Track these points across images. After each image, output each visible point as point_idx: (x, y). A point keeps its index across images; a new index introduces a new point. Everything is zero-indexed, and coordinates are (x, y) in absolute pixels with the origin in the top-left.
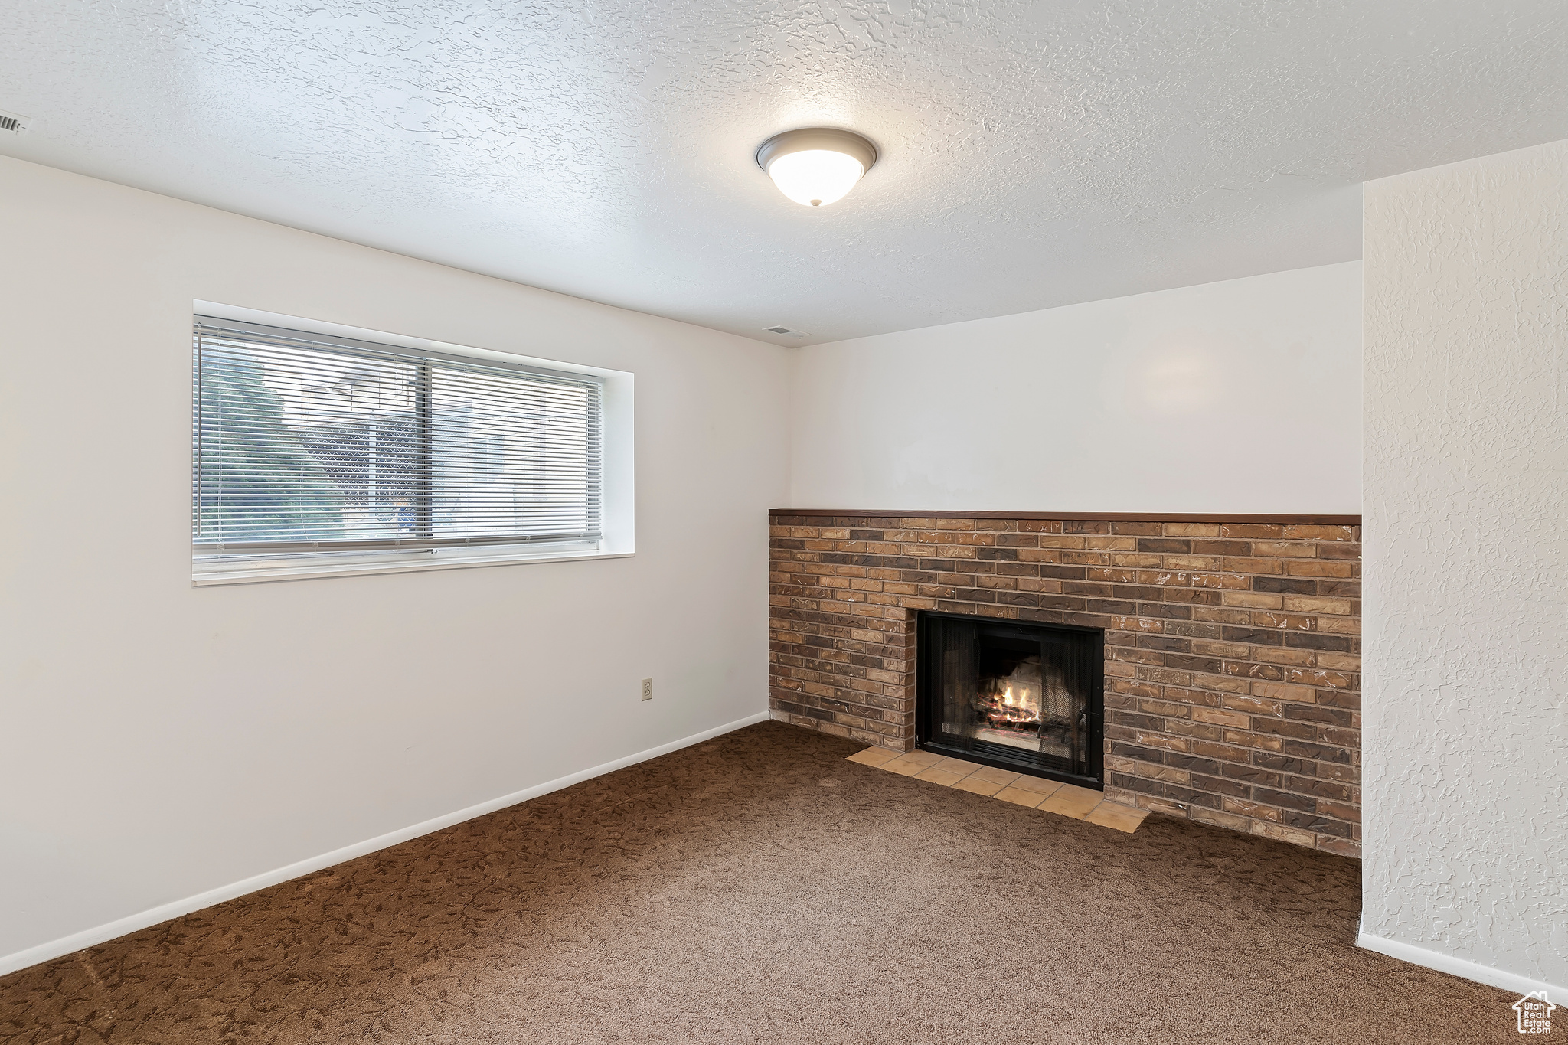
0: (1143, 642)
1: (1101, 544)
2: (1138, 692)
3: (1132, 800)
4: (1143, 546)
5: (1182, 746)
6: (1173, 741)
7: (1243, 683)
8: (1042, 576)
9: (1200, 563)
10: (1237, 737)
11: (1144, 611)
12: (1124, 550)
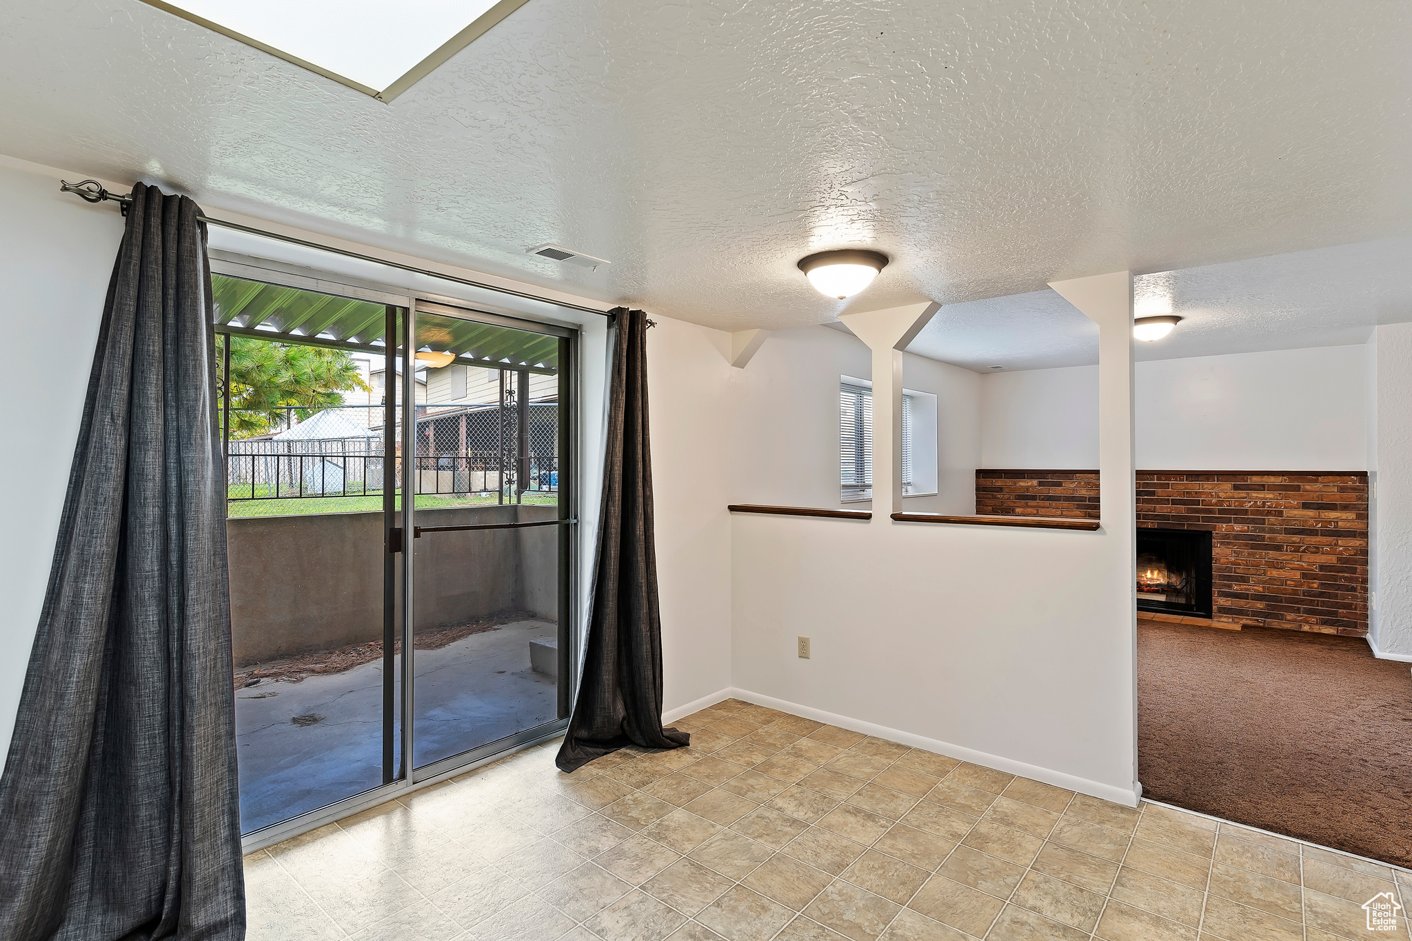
0: (1237, 537)
1: (1210, 487)
2: (1233, 563)
3: (1231, 620)
4: (1236, 488)
5: (1261, 589)
6: (1255, 588)
7: (1296, 556)
8: (1172, 505)
9: (1271, 496)
10: (1293, 583)
11: (1237, 521)
12: (1225, 490)
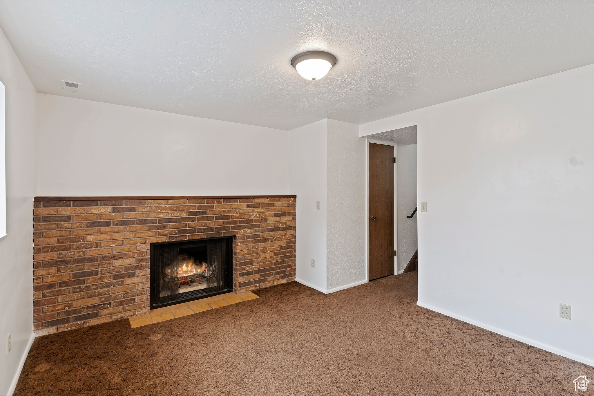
0: (248, 237)
1: (236, 206)
2: (247, 254)
3: (245, 290)
4: (248, 206)
5: (258, 267)
6: (256, 266)
7: (272, 244)
8: (215, 220)
9: (262, 210)
10: (271, 259)
11: (249, 227)
12: (241, 207)
